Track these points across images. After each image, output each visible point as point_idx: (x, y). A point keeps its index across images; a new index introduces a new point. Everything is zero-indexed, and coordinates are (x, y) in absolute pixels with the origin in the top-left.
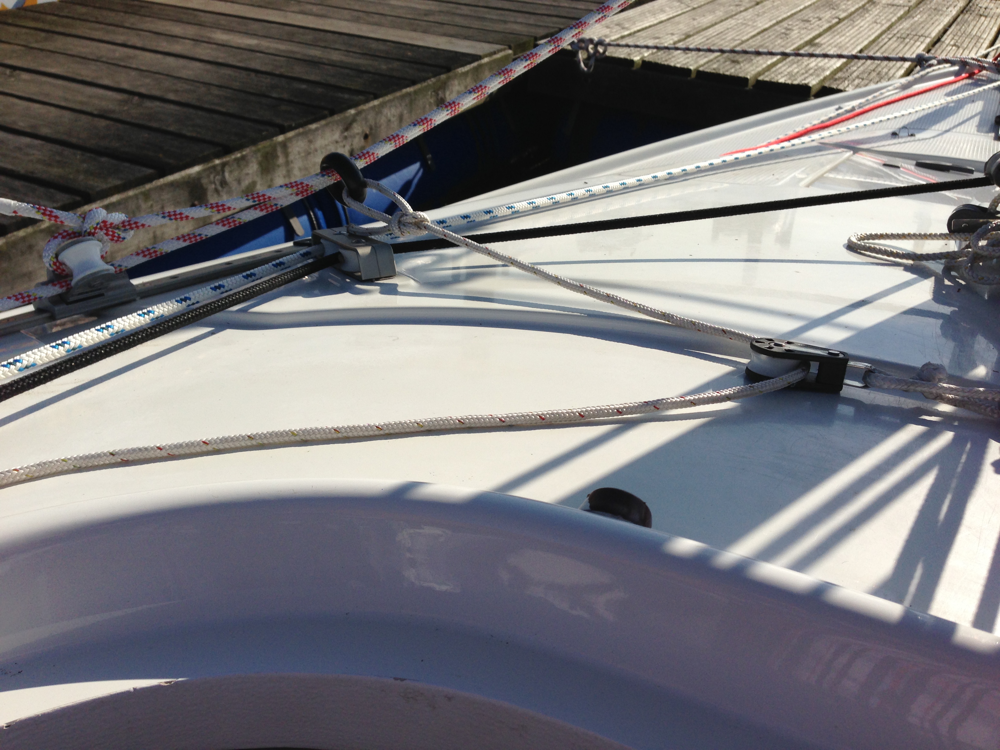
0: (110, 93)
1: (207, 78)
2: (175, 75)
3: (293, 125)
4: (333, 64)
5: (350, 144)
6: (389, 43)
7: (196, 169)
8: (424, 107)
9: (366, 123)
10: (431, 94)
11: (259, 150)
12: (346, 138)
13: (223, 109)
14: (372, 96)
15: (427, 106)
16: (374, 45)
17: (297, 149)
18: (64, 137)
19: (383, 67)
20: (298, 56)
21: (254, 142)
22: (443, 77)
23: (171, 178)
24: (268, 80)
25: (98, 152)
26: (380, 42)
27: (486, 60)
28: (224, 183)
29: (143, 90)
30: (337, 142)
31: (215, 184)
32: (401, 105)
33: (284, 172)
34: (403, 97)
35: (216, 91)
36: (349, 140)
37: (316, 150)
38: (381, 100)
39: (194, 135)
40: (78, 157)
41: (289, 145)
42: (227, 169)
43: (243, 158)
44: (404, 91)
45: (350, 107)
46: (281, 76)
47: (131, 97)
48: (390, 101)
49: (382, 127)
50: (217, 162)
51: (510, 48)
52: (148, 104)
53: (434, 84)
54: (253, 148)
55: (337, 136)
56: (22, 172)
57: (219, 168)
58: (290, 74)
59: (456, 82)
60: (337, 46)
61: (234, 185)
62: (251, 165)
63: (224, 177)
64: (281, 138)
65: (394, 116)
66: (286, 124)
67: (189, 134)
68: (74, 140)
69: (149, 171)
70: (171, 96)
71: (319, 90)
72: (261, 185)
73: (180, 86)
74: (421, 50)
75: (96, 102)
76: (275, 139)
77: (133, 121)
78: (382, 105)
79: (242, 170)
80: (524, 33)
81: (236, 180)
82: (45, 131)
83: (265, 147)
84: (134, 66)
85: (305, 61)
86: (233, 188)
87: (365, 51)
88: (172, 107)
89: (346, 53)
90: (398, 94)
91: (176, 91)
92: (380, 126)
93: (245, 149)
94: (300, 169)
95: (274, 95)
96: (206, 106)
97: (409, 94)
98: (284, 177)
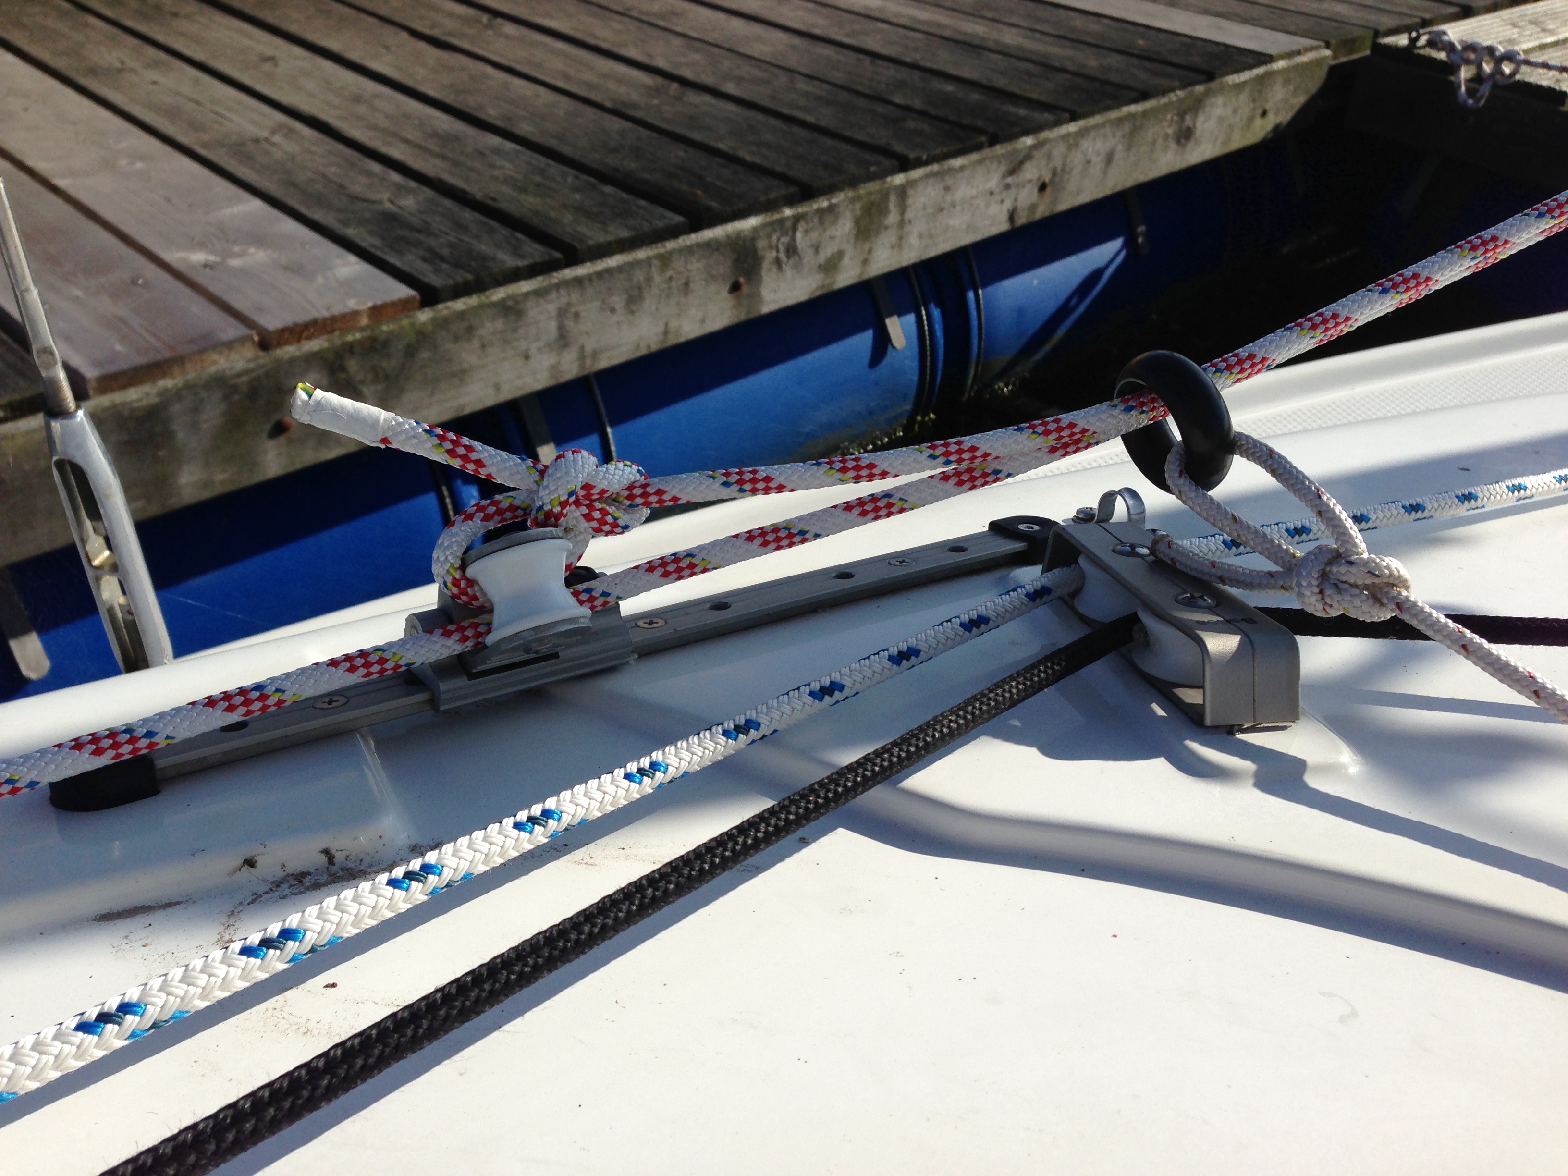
0: (635, 73)
1: (792, 61)
2: (741, 50)
3: (925, 157)
4: (1004, 52)
5: (1013, 198)
6: (1106, 21)
7: (753, 222)
8: (1154, 142)
9: (1047, 164)
10: (1172, 118)
11: (859, 198)
12: (1008, 187)
13: (810, 119)
14: (1067, 115)
15: (1160, 140)
16: (1078, 22)
17: (923, 200)
18: (552, 143)
19: (1092, 62)
20: (947, 33)
21: (853, 182)
22: (1199, 89)
23: (708, 234)
24: (890, 72)
25: (602, 176)
26: (1091, 18)
27: (1281, 64)
28: (792, 250)
29: (687, 73)
30: (991, 193)
31: (778, 251)
32: (1114, 136)
33: (894, 239)
34: (1120, 121)
35: (802, 85)
36: (1013, 191)
37: (953, 205)
38: (1081, 123)
39: (758, 160)
40: (570, 180)
41: (910, 192)
42: (802, 226)
43: (831, 209)
44: (1127, 110)
45: (1026, 132)
46: (913, 66)
47: (666, 82)
48: (1097, 127)
49: (1075, 172)
50: (788, 212)
51: (1328, 45)
52: (693, 97)
53: (1180, 101)
54: (851, 193)
55: (993, 182)
56: (479, 196)
57: (789, 224)
58: (928, 65)
59: (1219, 100)
60: (1013, 20)
61: (808, 255)
62: (841, 222)
63: (794, 238)
64: (899, 179)
65: (1098, 154)
66: (912, 155)
67: (748, 158)
68: (567, 150)
69: (678, 219)
70: (730, 88)
71: (976, 97)
72: (851, 259)
73: (747, 70)
74: (1162, 36)
75: (612, 86)
76: (889, 179)
77: (664, 126)
78: (1082, 133)
79: (825, 230)
80: (1355, 21)
81: (812, 246)
82: (525, 129)
83: (870, 193)
84: (679, 29)
85: (956, 42)
86: (806, 260)
87: (1061, 33)
88: (731, 107)
89: (1028, 33)
90: (1114, 115)
91: (739, 80)
92: (1071, 170)
93: (837, 194)
94: (921, 236)
95: (898, 99)
96: (785, 111)
97: (1132, 116)
98: (892, 247)
